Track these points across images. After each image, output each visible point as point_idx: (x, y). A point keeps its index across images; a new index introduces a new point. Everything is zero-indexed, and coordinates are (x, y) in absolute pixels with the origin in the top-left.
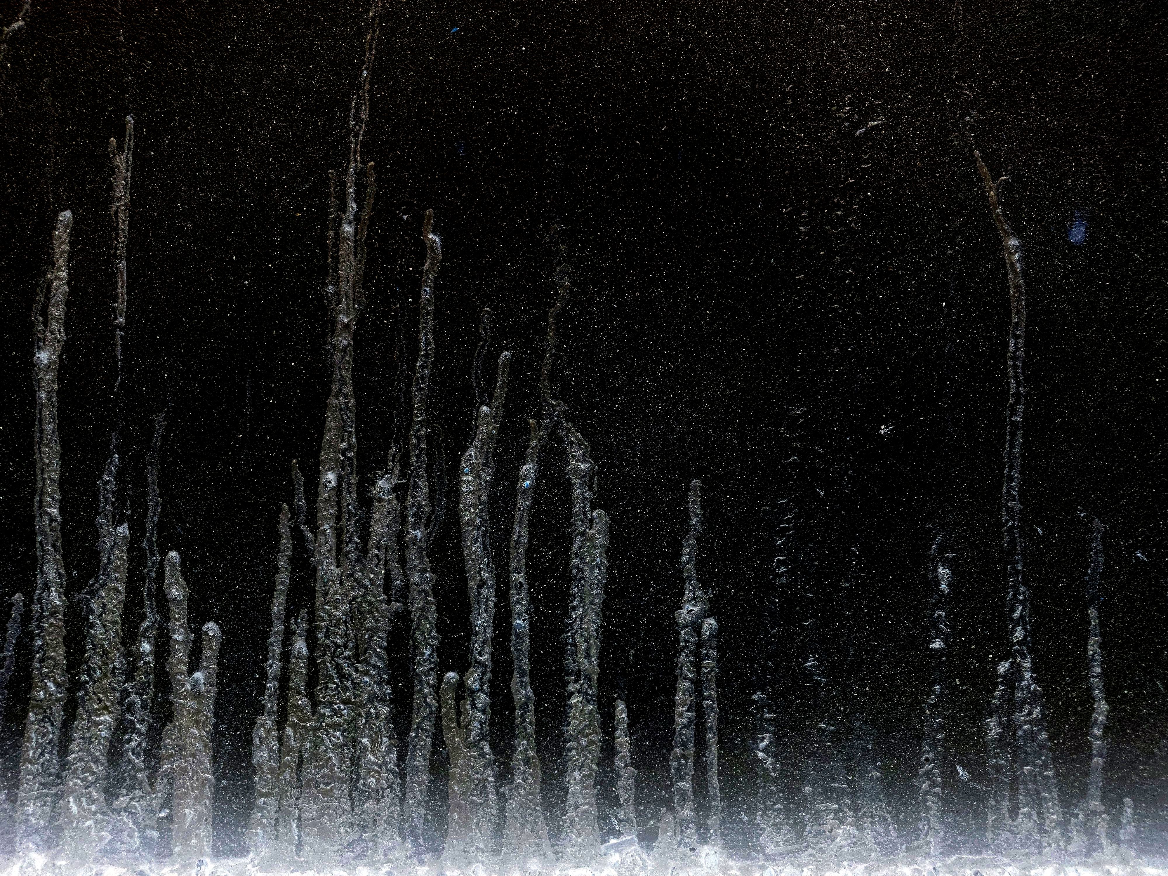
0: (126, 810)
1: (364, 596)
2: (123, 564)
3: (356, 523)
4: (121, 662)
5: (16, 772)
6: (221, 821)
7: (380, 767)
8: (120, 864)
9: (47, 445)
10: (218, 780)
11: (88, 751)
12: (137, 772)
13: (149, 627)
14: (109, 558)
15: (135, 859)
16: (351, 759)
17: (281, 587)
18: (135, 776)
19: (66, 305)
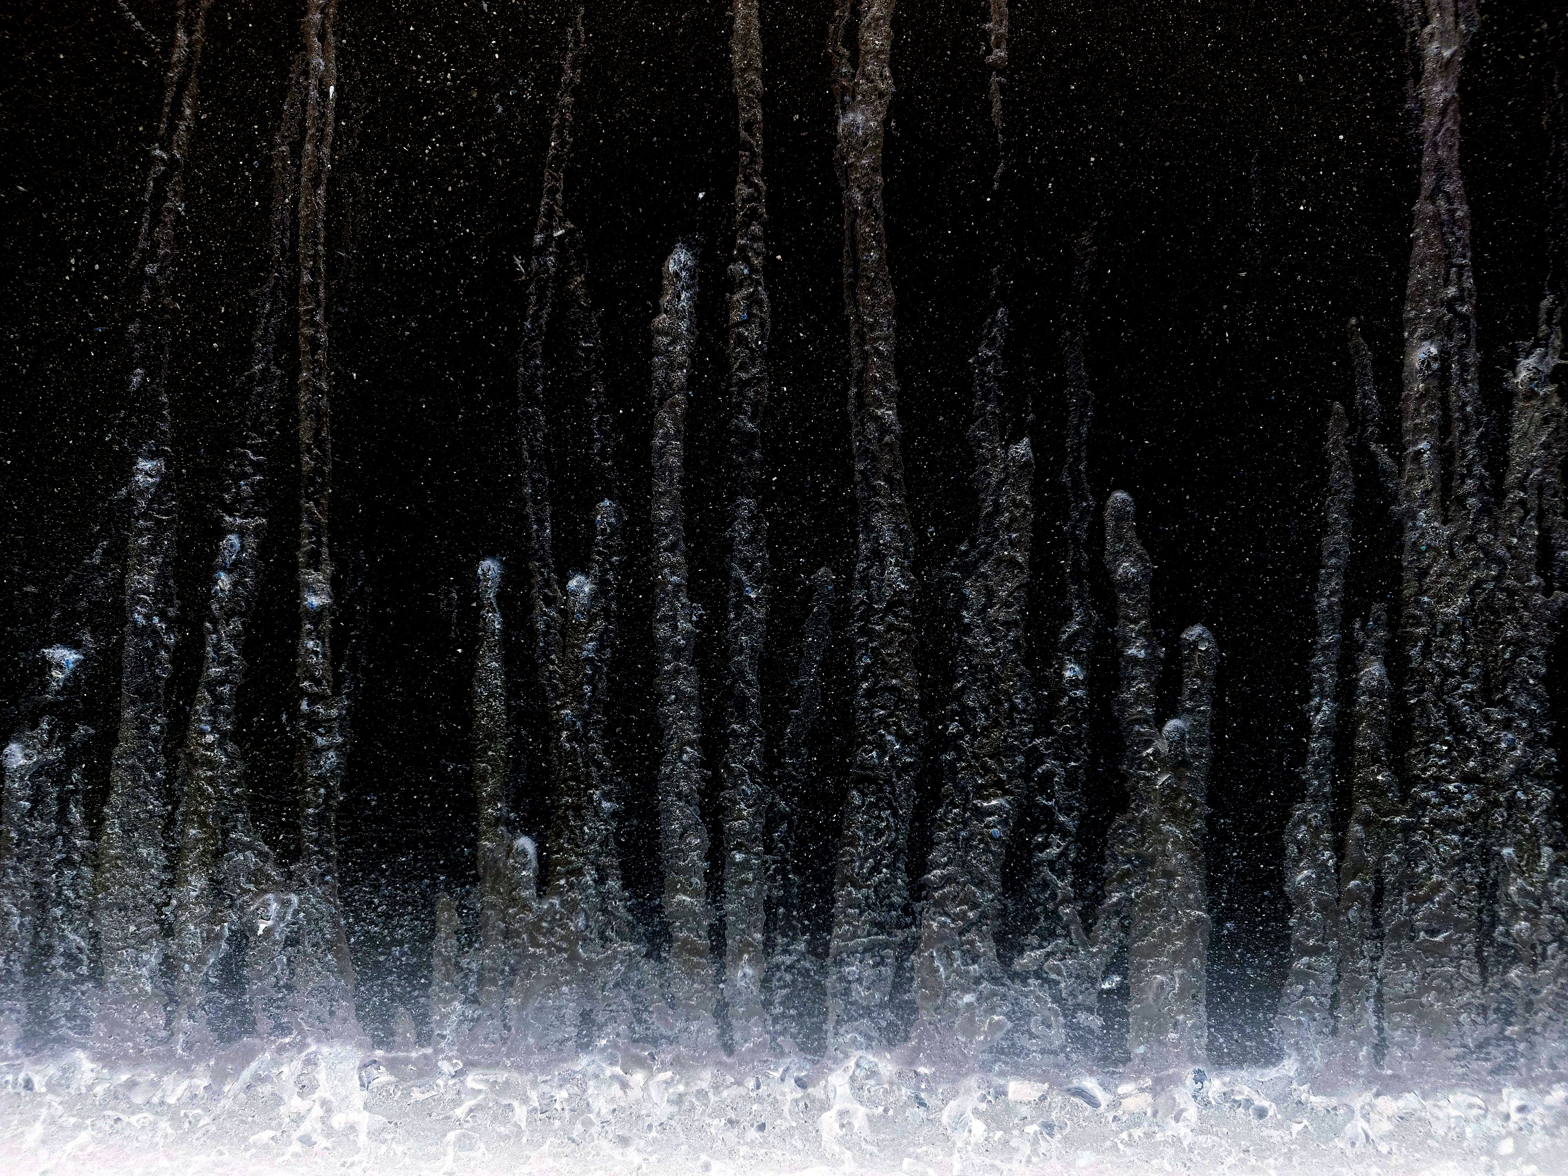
0: (1038, 975)
1: (1498, 579)
2: (1024, 516)
3: (1479, 440)
4: (1025, 699)
5: (827, 902)
6: (1225, 999)
7: (1539, 903)
8: (1034, 1074)
9: (869, 291)
10: (1219, 922)
11: (964, 863)
12: (1061, 903)
13: (1076, 634)
14: (996, 503)
15: (1061, 1067)
16: (1479, 886)
17: (1333, 561)
18: (1055, 912)
19: (892, 26)
